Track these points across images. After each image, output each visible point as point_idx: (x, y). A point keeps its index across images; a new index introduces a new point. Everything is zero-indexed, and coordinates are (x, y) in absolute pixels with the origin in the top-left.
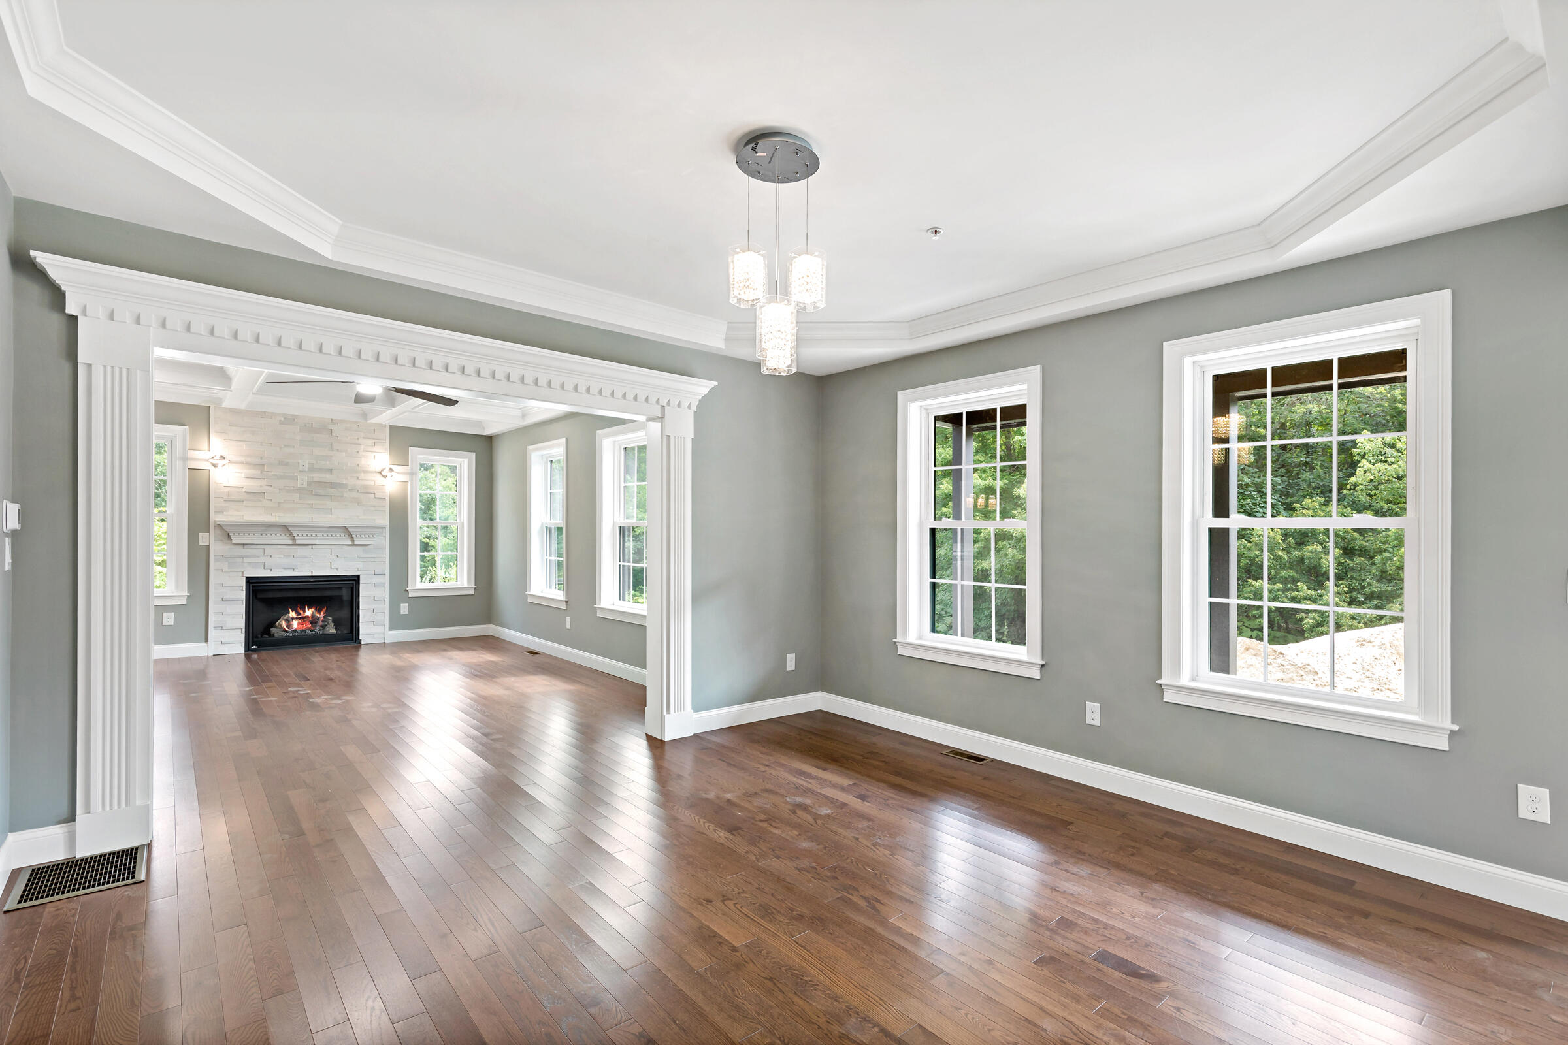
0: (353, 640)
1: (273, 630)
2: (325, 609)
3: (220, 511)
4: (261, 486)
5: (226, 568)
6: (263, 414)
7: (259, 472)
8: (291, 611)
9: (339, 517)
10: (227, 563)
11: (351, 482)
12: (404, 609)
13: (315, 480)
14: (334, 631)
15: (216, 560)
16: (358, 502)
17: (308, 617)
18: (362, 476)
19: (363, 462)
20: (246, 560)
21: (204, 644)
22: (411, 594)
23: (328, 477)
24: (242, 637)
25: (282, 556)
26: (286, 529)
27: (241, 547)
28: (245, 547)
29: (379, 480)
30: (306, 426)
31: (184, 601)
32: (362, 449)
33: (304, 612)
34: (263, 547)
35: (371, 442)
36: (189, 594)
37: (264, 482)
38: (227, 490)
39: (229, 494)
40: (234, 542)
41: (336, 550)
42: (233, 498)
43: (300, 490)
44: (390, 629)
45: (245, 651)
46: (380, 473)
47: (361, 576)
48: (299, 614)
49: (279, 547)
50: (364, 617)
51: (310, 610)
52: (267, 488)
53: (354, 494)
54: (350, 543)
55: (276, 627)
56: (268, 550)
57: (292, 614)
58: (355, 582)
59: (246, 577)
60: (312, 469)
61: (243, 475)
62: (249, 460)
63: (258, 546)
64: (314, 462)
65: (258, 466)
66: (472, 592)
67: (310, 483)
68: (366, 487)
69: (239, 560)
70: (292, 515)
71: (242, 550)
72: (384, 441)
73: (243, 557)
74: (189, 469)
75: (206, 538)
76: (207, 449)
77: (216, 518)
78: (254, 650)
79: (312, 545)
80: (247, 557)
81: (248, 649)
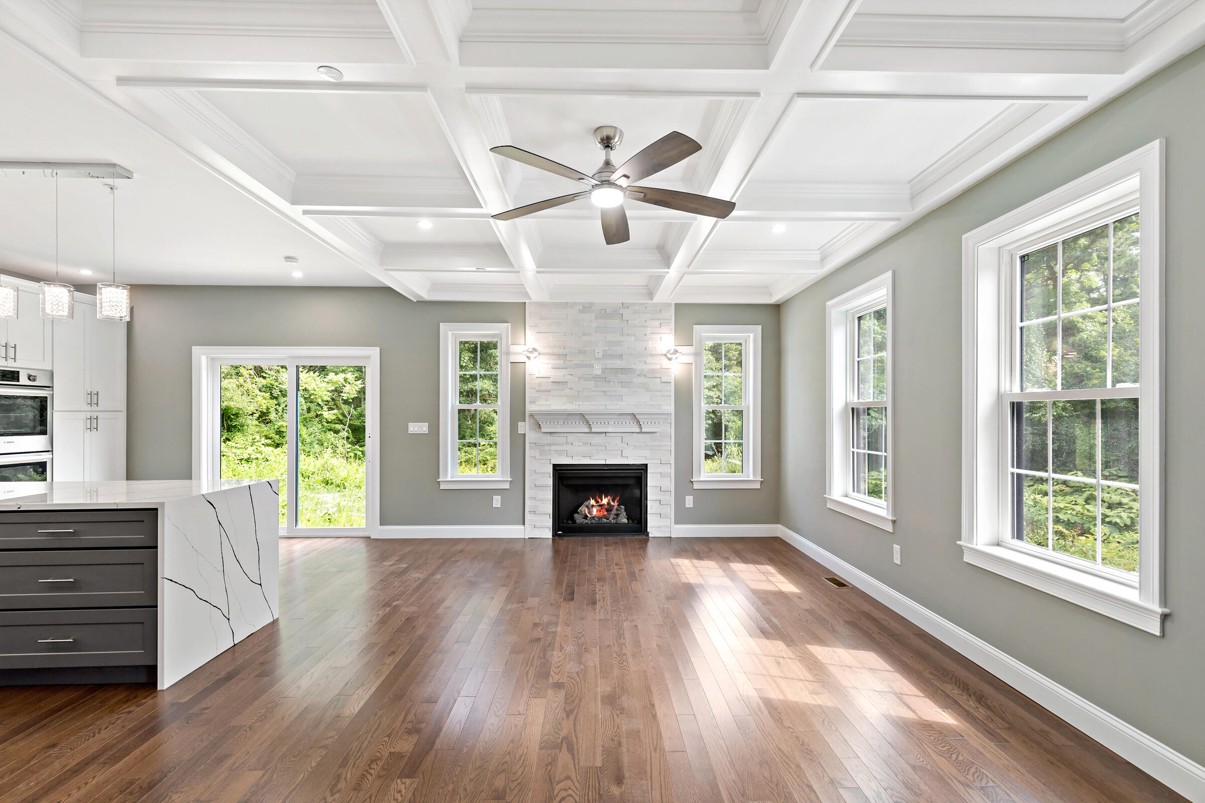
0: (642, 532)
1: (576, 515)
2: (618, 498)
3: (533, 402)
4: (564, 376)
5: (537, 456)
6: (566, 305)
7: (563, 361)
8: (591, 499)
9: (628, 404)
10: (538, 451)
11: (639, 367)
12: (689, 501)
13: (609, 366)
14: (625, 521)
15: (531, 448)
16: (646, 387)
17: (603, 505)
18: (649, 360)
19: (650, 345)
20: (553, 448)
21: (522, 527)
22: (696, 486)
23: (618, 363)
24: (549, 522)
25: (581, 444)
26: (582, 417)
27: (549, 435)
28: (552, 435)
29: (665, 363)
30: (600, 312)
31: (507, 486)
32: (649, 332)
33: (602, 500)
34: (566, 435)
35: (657, 323)
36: (511, 480)
37: (565, 372)
38: (538, 381)
39: (540, 385)
40: (543, 430)
41: (626, 437)
42: (543, 388)
43: (596, 378)
44: (677, 522)
45: (553, 536)
46: (665, 355)
47: (648, 465)
48: (597, 502)
49: (579, 435)
50: (651, 508)
51: (606, 499)
52: (570, 377)
53: (642, 380)
54: (638, 430)
55: (578, 513)
56: (571, 438)
57: (593, 502)
58: (643, 471)
59: (554, 465)
60: (606, 356)
61: (550, 366)
62: (556, 351)
63: (562, 435)
64: (607, 348)
65: (562, 356)
66: (758, 486)
67: (604, 370)
68: (653, 371)
69: (547, 448)
70: (589, 403)
71: (549, 439)
72: (670, 321)
73: (550, 445)
74: (511, 362)
75: (523, 427)
76: (523, 343)
77: (530, 408)
78: (559, 535)
79: (606, 432)
80: (554, 444)
81: (555, 534)
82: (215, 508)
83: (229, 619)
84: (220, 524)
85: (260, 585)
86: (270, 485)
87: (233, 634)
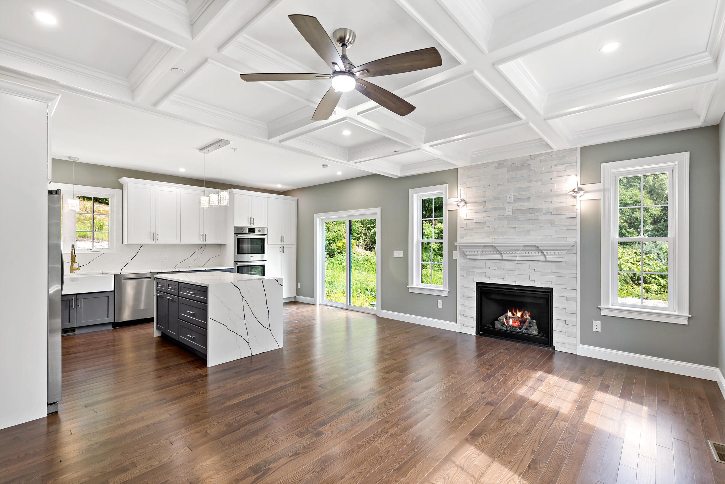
0: (548, 345)
1: (496, 322)
2: (530, 313)
3: (462, 237)
4: (484, 217)
5: (465, 275)
6: (484, 165)
7: (483, 207)
8: (509, 311)
9: (534, 238)
10: (466, 271)
11: (545, 206)
12: (597, 326)
13: (519, 208)
14: (536, 333)
15: (461, 270)
16: (551, 223)
17: (518, 317)
18: (555, 199)
19: (555, 187)
20: (475, 270)
21: (455, 324)
22: (603, 313)
23: (527, 205)
24: (474, 324)
25: (497, 269)
26: (493, 247)
27: (473, 261)
28: (475, 261)
29: (570, 201)
30: (512, 166)
31: (446, 294)
32: (555, 176)
33: (517, 313)
34: (485, 261)
35: (563, 167)
36: (449, 290)
37: (485, 214)
38: (466, 222)
39: (467, 225)
40: (468, 257)
41: (533, 264)
42: (469, 227)
43: (508, 217)
44: (582, 342)
45: (476, 334)
46: (571, 194)
47: (554, 289)
48: (513, 315)
49: (495, 261)
50: (557, 325)
51: (520, 313)
52: (488, 218)
53: (549, 217)
54: (544, 259)
55: (498, 320)
56: (489, 263)
57: (510, 314)
58: (549, 294)
59: (477, 283)
60: (516, 200)
61: (474, 211)
62: (478, 200)
63: (482, 261)
64: (517, 194)
65: (482, 203)
66: (686, 322)
67: (514, 212)
68: (558, 209)
69: (472, 270)
70: (503, 237)
71: (473, 264)
72: (575, 164)
73: (473, 268)
74: (448, 211)
75: (456, 255)
76: (456, 196)
77: (461, 241)
78: (481, 335)
79: (516, 260)
80: (476, 268)
81: (478, 333)
82: (239, 289)
83: (248, 343)
84: (242, 297)
85: (270, 329)
86: (277, 281)
87: (251, 350)
